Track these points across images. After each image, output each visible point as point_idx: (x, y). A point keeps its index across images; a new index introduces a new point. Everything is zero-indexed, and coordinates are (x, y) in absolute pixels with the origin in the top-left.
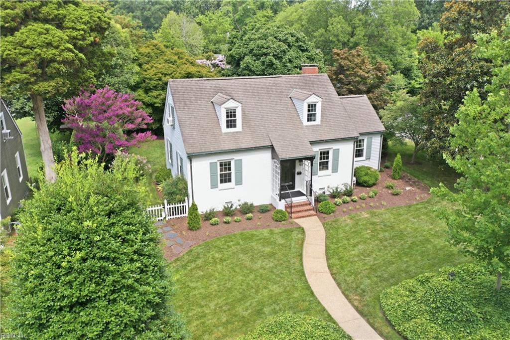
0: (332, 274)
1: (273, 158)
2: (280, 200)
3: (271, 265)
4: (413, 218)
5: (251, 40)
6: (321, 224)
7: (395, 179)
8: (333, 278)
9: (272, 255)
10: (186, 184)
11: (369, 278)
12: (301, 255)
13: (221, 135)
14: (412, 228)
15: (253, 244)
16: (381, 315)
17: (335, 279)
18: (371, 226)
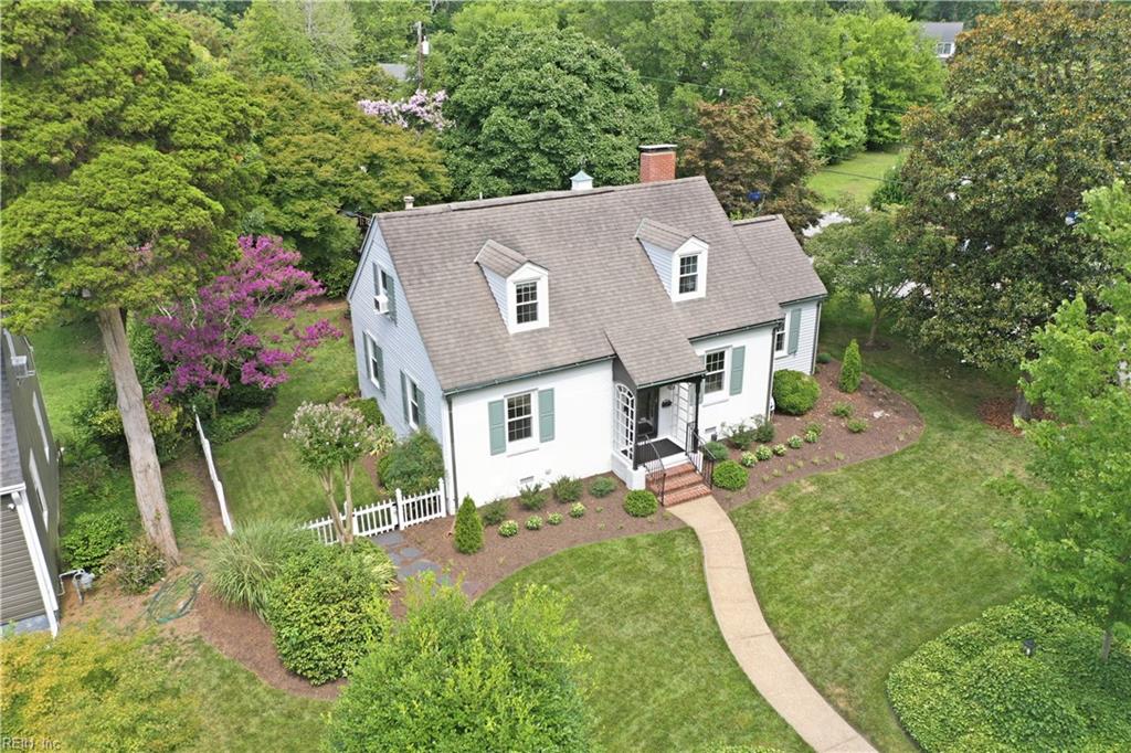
0: (779, 639)
1: (615, 379)
2: (635, 468)
3: (655, 627)
4: (904, 488)
5: (503, 69)
6: (724, 515)
7: (846, 391)
8: (783, 646)
9: (649, 601)
10: (438, 449)
11: (853, 642)
12: (706, 598)
13: (507, 340)
14: (906, 514)
15: (603, 577)
16: (894, 726)
17: (787, 650)
18: (827, 515)
